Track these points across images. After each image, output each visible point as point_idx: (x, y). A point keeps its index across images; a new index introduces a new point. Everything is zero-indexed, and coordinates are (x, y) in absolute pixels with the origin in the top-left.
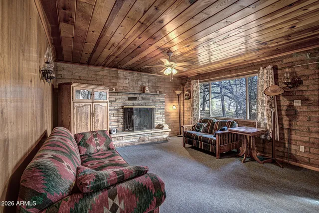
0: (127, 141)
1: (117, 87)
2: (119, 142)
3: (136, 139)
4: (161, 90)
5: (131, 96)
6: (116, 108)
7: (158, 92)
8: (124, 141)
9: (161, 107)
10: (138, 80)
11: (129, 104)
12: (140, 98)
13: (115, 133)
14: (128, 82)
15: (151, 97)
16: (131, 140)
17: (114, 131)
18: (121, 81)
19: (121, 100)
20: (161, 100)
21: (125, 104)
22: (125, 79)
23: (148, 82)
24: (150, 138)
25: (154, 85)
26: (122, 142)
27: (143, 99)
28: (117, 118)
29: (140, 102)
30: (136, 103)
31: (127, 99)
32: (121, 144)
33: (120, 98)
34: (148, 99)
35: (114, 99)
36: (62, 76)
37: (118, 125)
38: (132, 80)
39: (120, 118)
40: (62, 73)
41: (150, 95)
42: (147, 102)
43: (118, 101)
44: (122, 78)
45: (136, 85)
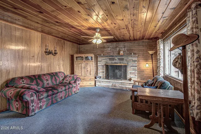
0: (104, 84)
1: (104, 53)
2: (100, 84)
3: (110, 84)
4: (135, 52)
5: (110, 57)
6: (102, 65)
7: (133, 54)
8: (103, 84)
9: (134, 65)
10: (116, 47)
11: (110, 63)
12: (116, 58)
13: (99, 78)
14: (110, 49)
15: (125, 58)
16: (107, 84)
17: (98, 78)
18: (106, 49)
19: (104, 61)
20: (133, 60)
21: (107, 63)
22: (108, 48)
23: (124, 48)
24: (120, 86)
25: (129, 49)
26: (102, 84)
27: (119, 59)
28: (103, 70)
29: (116, 61)
30: (113, 62)
31: (108, 60)
32: (101, 85)
33: (104, 59)
34: (123, 59)
35: (101, 60)
36: (81, 50)
37: (103, 75)
38: (112, 48)
39: (104, 70)
40: (81, 49)
41: (124, 57)
42: (121, 61)
43: (103, 61)
44: (107, 47)
45: (115, 51)
